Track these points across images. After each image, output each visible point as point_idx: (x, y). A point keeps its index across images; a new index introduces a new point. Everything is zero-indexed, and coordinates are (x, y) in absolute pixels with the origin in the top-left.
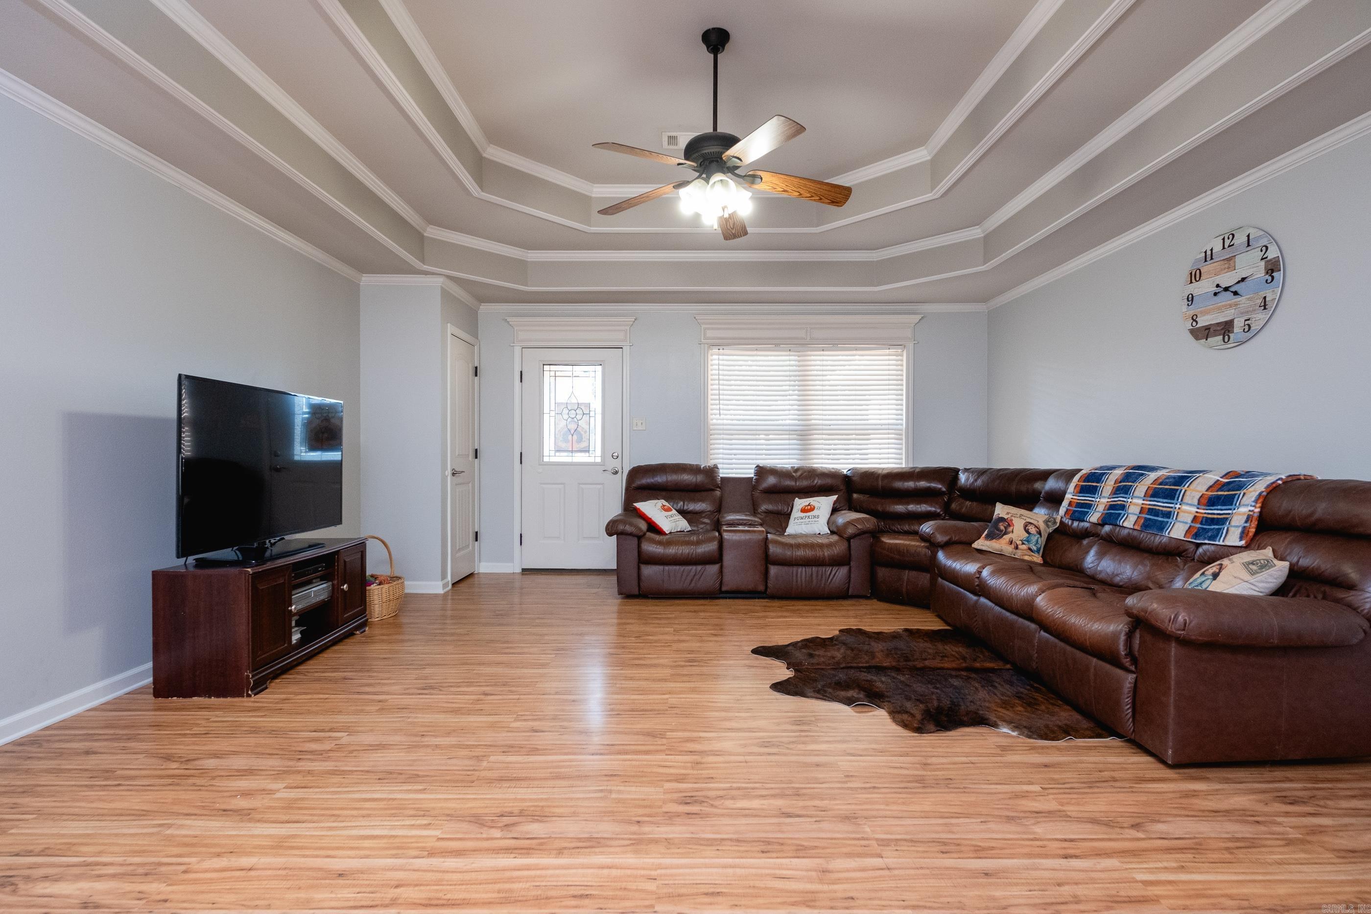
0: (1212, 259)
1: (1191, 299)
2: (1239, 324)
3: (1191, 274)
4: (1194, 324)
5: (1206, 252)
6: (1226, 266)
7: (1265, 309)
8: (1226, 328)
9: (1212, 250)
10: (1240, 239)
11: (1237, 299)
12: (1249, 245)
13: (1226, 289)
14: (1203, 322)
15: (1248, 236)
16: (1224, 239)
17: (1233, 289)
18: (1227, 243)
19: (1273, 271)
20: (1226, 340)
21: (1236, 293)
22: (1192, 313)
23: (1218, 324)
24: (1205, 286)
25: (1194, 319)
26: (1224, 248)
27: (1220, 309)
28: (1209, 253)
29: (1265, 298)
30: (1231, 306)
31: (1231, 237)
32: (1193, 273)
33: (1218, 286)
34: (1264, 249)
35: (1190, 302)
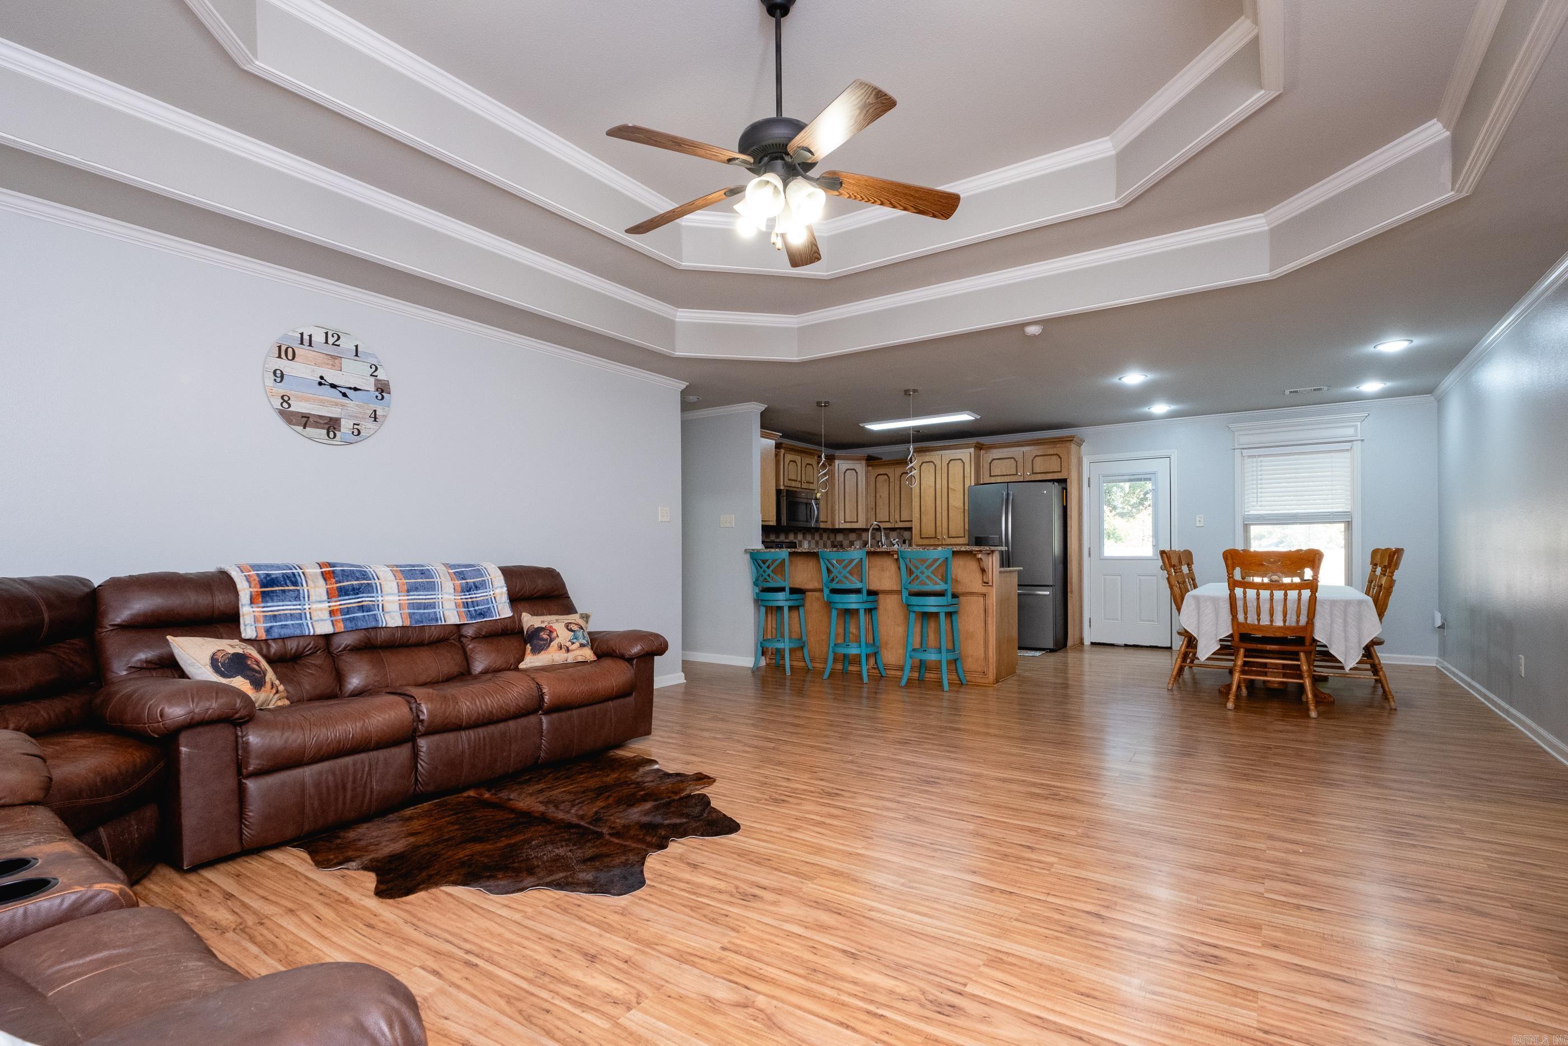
0: (310, 345)
1: (280, 376)
2: (346, 425)
3: (280, 347)
4: (285, 405)
5: (302, 334)
6: (331, 363)
7: (375, 421)
8: (332, 425)
9: (310, 336)
10: (347, 344)
11: (345, 400)
12: (357, 355)
13: (333, 386)
14: (298, 406)
15: (357, 347)
16: (327, 333)
17: (343, 390)
18: (331, 340)
19: (382, 391)
20: (331, 435)
21: (344, 395)
22: (282, 392)
23: (320, 417)
24: (298, 370)
25: (285, 399)
26: (327, 342)
27: (322, 403)
28: (306, 338)
29: (375, 411)
30: (336, 404)
31: (336, 337)
32: (283, 349)
33: (322, 378)
34: (374, 368)
35: (278, 380)
